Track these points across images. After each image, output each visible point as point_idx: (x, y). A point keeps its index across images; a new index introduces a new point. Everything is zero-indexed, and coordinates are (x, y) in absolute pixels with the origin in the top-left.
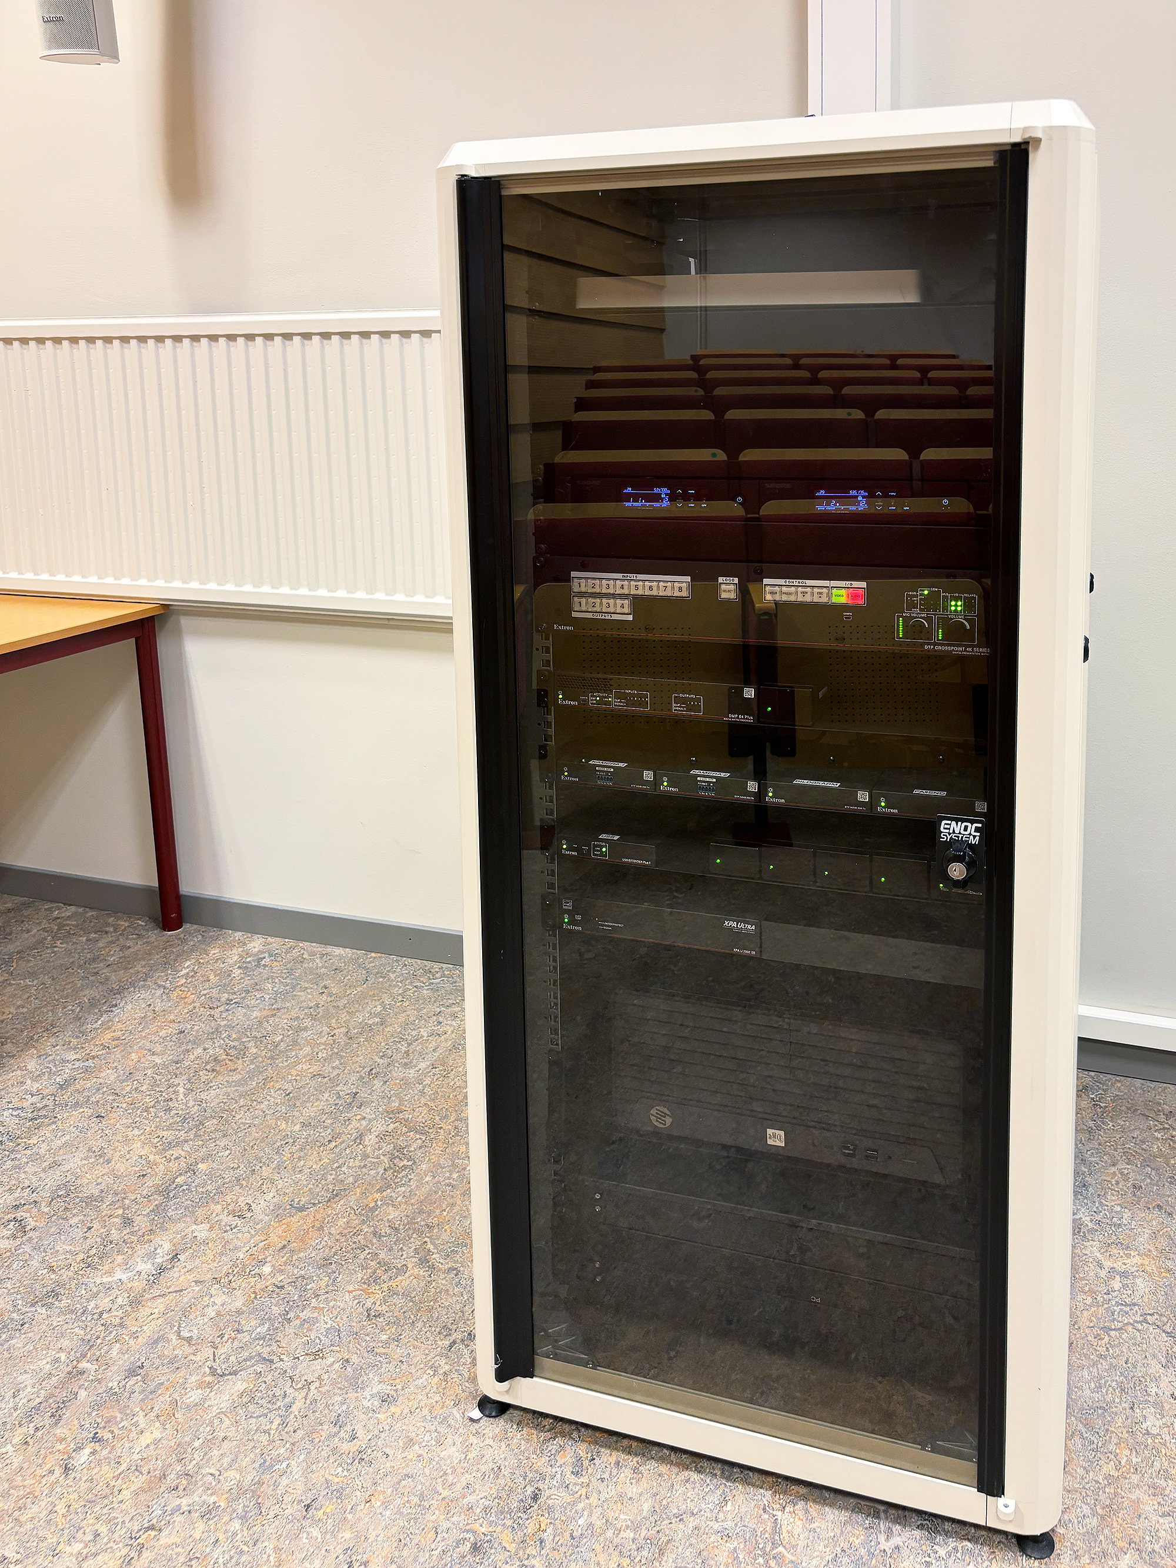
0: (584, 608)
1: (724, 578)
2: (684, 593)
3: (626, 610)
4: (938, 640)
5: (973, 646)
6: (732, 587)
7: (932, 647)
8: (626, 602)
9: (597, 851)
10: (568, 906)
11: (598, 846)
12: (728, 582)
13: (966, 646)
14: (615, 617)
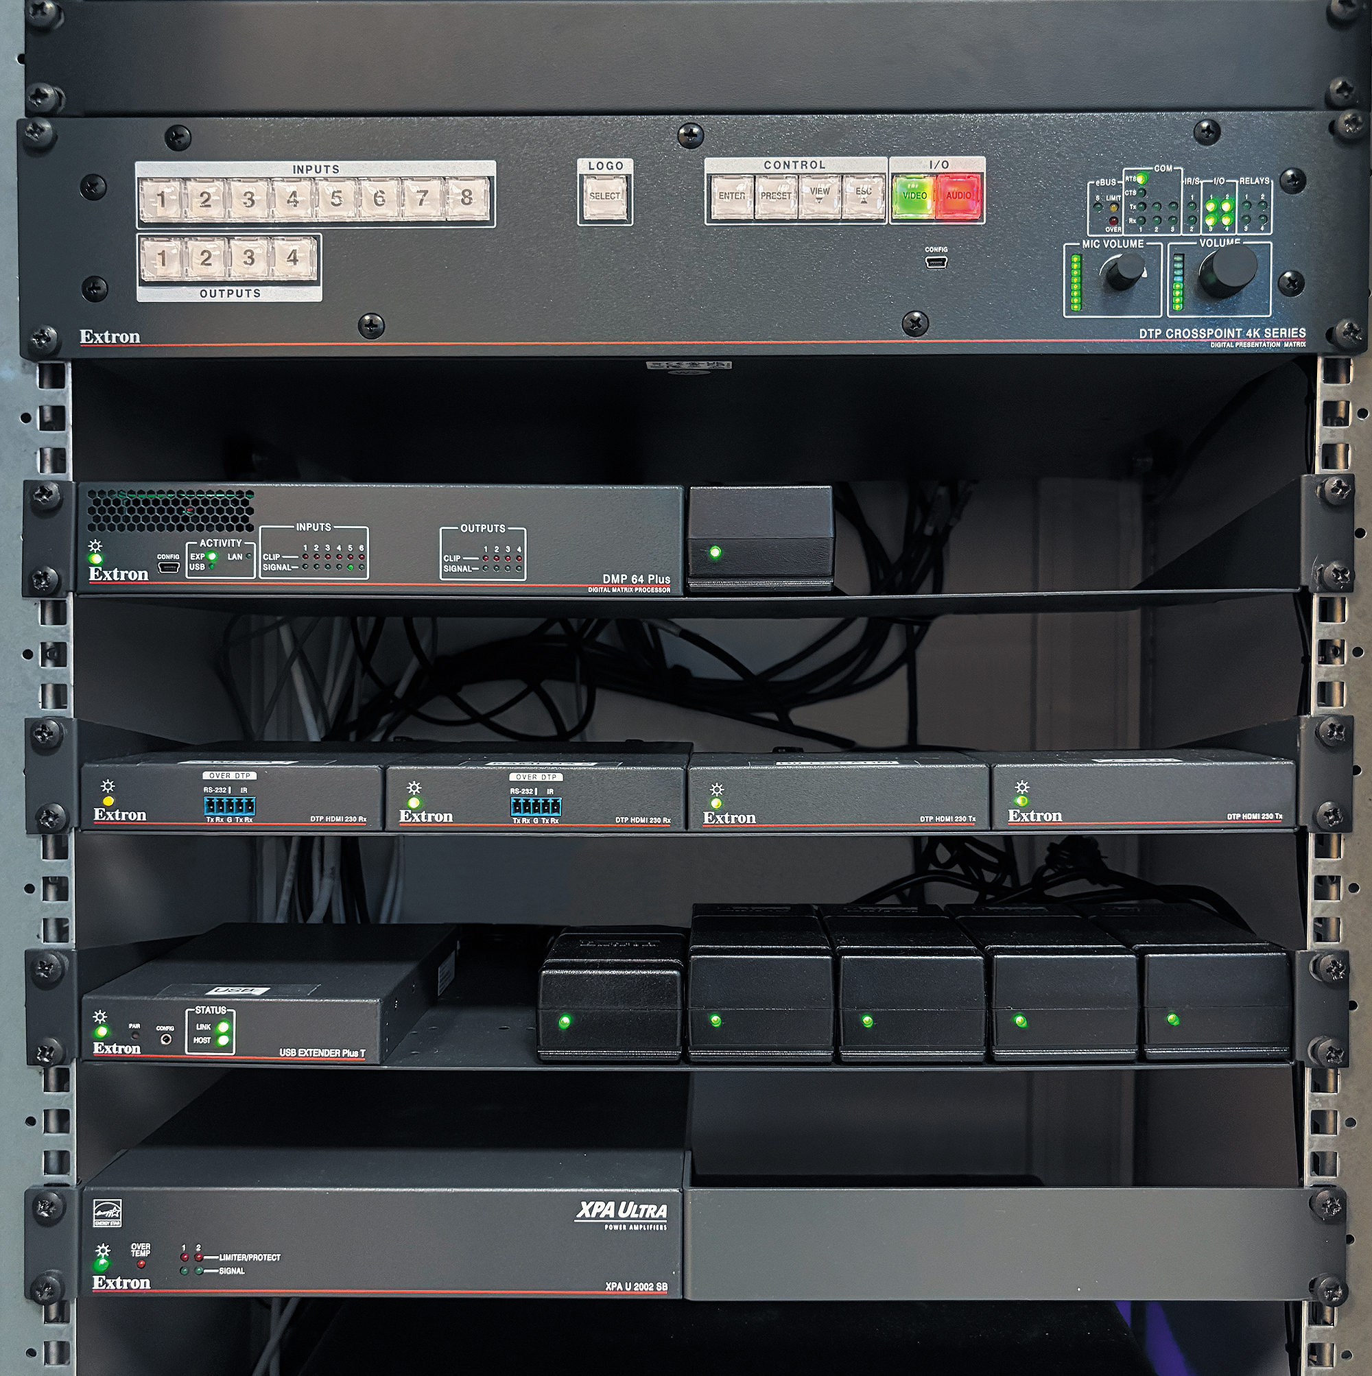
0: (174, 272)
1: (594, 161)
2: (479, 210)
3: (306, 269)
4: (1173, 312)
5: (1262, 325)
6: (619, 186)
7: (1158, 332)
8: (305, 247)
9: (203, 1034)
10: (109, 1218)
11: (204, 1018)
12: (605, 171)
13: (1247, 325)
14: (269, 295)
